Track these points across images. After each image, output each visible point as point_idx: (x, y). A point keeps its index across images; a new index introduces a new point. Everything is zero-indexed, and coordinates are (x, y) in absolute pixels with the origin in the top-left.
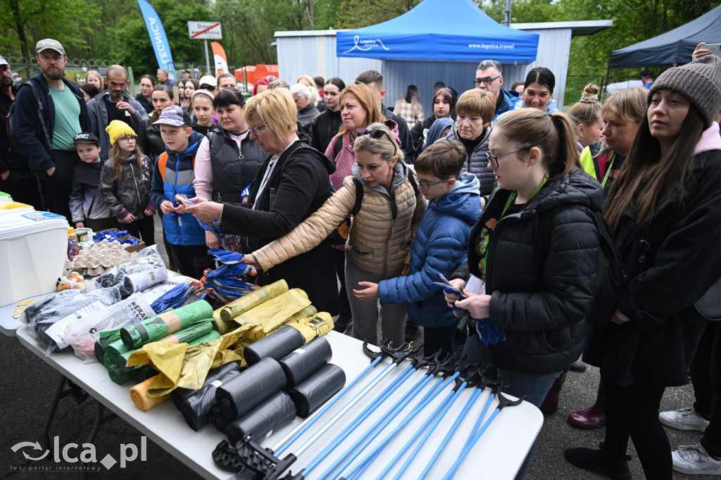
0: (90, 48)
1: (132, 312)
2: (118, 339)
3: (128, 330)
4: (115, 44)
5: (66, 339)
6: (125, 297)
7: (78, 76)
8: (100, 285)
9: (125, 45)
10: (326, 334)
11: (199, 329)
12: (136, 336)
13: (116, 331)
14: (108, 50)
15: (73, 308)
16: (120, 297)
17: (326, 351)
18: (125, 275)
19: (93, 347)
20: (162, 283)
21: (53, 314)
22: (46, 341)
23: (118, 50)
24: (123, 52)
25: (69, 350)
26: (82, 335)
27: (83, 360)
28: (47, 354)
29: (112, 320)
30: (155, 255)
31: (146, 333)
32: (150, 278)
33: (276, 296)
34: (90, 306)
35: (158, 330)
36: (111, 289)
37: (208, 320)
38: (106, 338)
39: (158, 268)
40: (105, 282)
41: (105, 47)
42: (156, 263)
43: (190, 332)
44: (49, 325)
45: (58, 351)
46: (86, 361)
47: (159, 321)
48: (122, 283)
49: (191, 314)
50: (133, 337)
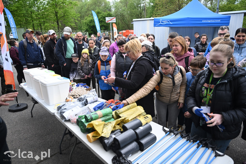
0: (76, 26)
1: (88, 110)
2: (84, 118)
3: (87, 116)
4: (83, 25)
5: (68, 117)
6: (86, 105)
7: (73, 35)
8: (78, 101)
9: (86, 25)
11: (108, 117)
12: (89, 118)
13: (83, 116)
14: (81, 27)
15: (71, 107)
16: (84, 105)
17: (150, 128)
18: (86, 98)
19: (76, 120)
20: (96, 101)
21: (65, 109)
22: (63, 117)
23: (84, 27)
24: (86, 27)
25: (69, 121)
26: (73, 116)
27: (73, 124)
28: (63, 121)
29: (82, 112)
30: (95, 92)
31: (92, 117)
32: (93, 99)
33: (133, 108)
34: (75, 107)
35: (96, 117)
36: (81, 102)
37: (111, 114)
38: (80, 118)
39: (96, 96)
40: (80, 100)
41: (80, 26)
42: (95, 95)
43: (105, 118)
44: (64, 112)
45: (66, 121)
46: (74, 125)
47: (96, 114)
48: (85, 101)
49: (106, 112)
50: (88, 118)
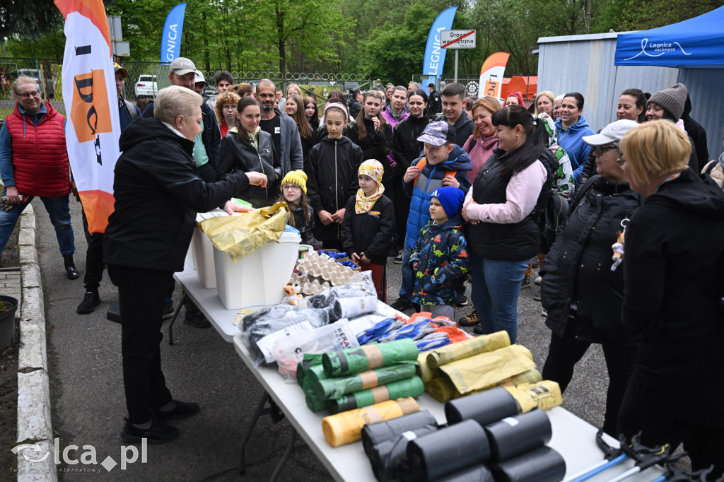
0: (340, 61)
1: (337, 339)
2: (319, 364)
3: (330, 356)
4: (364, 57)
5: (273, 354)
6: (332, 321)
7: (325, 90)
8: (311, 304)
9: (373, 57)
10: (550, 409)
11: (400, 371)
12: (336, 364)
13: (318, 356)
14: (357, 63)
15: (284, 324)
16: (328, 321)
17: (544, 430)
18: (336, 298)
19: (295, 368)
20: (370, 313)
21: (266, 326)
22: (256, 352)
23: (367, 63)
24: (371, 64)
25: (274, 366)
26: (288, 353)
27: (285, 379)
28: (254, 366)
29: (317, 344)
30: (368, 281)
31: (346, 363)
32: (359, 305)
33: (493, 350)
34: (299, 324)
35: (359, 363)
36: (320, 310)
37: (412, 362)
38: (309, 360)
39: (369, 297)
40: (317, 302)
41: (354, 60)
42: (368, 291)
43: (390, 373)
44: (261, 337)
45: (265, 365)
46: (287, 381)
47: (360, 353)
48: (332, 306)
49: (394, 352)
50: (334, 365)
